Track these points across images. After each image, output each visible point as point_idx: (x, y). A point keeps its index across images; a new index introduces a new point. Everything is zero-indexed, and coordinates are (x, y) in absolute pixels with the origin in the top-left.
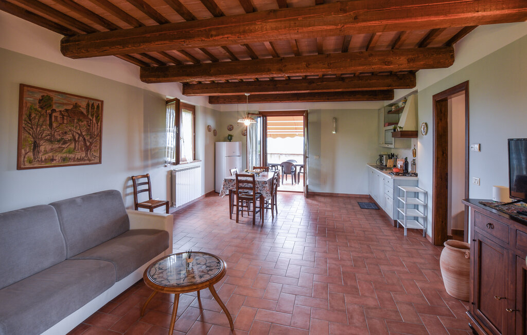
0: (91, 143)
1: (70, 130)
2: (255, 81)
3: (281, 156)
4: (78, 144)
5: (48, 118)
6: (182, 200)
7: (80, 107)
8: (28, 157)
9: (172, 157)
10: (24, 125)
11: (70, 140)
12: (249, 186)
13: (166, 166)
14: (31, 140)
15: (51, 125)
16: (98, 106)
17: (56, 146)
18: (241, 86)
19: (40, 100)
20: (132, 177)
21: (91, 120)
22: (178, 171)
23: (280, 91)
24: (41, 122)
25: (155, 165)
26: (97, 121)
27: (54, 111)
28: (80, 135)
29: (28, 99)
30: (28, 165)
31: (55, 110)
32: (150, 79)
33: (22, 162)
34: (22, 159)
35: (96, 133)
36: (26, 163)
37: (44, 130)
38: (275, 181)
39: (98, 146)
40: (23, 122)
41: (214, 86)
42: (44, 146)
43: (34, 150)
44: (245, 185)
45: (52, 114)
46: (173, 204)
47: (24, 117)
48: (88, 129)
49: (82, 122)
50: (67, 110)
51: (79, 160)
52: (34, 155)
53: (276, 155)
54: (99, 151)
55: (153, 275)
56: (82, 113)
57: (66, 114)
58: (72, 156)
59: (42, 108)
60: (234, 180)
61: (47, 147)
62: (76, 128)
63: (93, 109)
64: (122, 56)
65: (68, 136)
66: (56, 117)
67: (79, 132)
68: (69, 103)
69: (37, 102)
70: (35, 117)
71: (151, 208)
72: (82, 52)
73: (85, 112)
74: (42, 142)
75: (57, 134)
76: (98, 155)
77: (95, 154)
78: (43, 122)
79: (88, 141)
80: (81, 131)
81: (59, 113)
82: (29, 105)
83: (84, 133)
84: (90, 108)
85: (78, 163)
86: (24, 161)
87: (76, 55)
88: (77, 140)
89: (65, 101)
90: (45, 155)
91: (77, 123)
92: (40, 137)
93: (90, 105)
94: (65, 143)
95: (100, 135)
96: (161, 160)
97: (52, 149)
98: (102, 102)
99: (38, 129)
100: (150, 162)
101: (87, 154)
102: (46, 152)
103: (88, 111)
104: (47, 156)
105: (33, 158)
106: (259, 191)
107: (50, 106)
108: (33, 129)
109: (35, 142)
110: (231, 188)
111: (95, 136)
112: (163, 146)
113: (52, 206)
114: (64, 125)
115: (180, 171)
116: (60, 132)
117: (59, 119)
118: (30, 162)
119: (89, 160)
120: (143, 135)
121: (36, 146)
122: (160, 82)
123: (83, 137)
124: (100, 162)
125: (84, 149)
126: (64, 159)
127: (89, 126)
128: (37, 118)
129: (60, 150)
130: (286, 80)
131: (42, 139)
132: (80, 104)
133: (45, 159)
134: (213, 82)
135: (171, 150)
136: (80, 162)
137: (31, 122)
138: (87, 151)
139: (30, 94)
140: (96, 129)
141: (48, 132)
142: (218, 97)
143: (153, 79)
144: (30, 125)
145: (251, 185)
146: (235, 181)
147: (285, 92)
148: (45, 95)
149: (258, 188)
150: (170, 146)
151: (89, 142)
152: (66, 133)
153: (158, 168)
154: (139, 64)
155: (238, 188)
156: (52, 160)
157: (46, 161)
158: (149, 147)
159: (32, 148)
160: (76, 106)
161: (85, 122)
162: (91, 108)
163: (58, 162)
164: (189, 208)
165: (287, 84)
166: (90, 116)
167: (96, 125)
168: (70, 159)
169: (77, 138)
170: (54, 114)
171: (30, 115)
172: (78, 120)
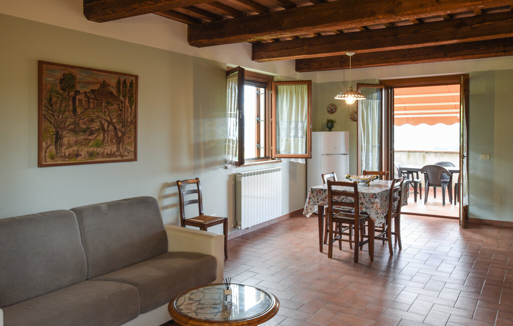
0: (123, 133)
1: (98, 117)
2: (362, 32)
3: (426, 155)
4: (108, 134)
5: (71, 103)
6: (250, 219)
7: (109, 85)
8: (50, 151)
9: (234, 155)
10: (44, 112)
11: (98, 130)
12: (348, 201)
13: (226, 168)
14: (52, 130)
15: (74, 111)
16: (131, 84)
17: (81, 137)
18: (342, 40)
19: (61, 79)
20: (178, 182)
21: (123, 102)
22: (245, 175)
23: (406, 44)
24: (63, 108)
25: (210, 165)
26: (131, 103)
27: (77, 92)
28: (110, 123)
29: (48, 79)
30: (50, 162)
31: (79, 91)
32: (200, 41)
33: (43, 158)
34: (43, 154)
35: (129, 120)
36: (48, 160)
37: (66, 118)
38: (396, 195)
39: (133, 137)
40: (43, 108)
41: (298, 45)
42: (68, 138)
43: (56, 142)
44: (342, 198)
45: (75, 96)
46: (237, 224)
47: (45, 102)
48: (118, 114)
49: (112, 105)
50: (93, 91)
51: (109, 155)
52: (56, 149)
53: (418, 153)
54: (133, 144)
55: (180, 305)
56: (111, 93)
57: (92, 96)
58: (100, 150)
59: (64, 89)
60: (325, 190)
61: (71, 139)
62: (104, 113)
63: (126, 87)
64: (162, 12)
65: (95, 124)
66: (80, 101)
67: (109, 120)
68: (96, 81)
69: (58, 82)
70: (56, 101)
71: (203, 227)
72: (108, 13)
73: (114, 91)
74: (64, 133)
75: (82, 123)
76: (132, 149)
77: (128, 148)
78: (66, 107)
79: (120, 130)
80: (110, 117)
81: (83, 95)
82: (49, 86)
83: (114, 121)
84: (121, 87)
85: (108, 159)
86: (45, 157)
87: (102, 17)
88: (106, 129)
89: (90, 80)
90: (69, 149)
91: (106, 107)
92: (62, 126)
93: (122, 83)
94: (91, 133)
95: (135, 122)
96: (220, 158)
97: (76, 142)
98: (136, 77)
99: (60, 116)
100: (203, 161)
101: (118, 148)
102: (70, 146)
103: (119, 91)
104: (71, 150)
105: (55, 153)
106: (364, 210)
107: (73, 86)
108: (54, 116)
109: (57, 134)
110: (321, 202)
111: (128, 124)
112: (223, 138)
113: (72, 212)
114: (91, 110)
115: (248, 175)
116: (86, 119)
117: (84, 103)
118: (52, 158)
119: (122, 156)
120: (192, 122)
121: (58, 138)
122: (214, 44)
123: (113, 125)
124: (135, 159)
125: (114, 141)
126: (91, 155)
127: (121, 110)
128: (58, 102)
129: (86, 142)
130: (415, 25)
131: (65, 128)
132: (108, 82)
133: (69, 155)
134: (297, 38)
135: (233, 143)
136: (110, 158)
137: (52, 108)
138: (119, 144)
139: (50, 72)
140: (129, 114)
141: (72, 120)
142: (310, 60)
143: (205, 41)
144: (51, 112)
145: (352, 199)
146: (327, 192)
147: (414, 46)
148: (67, 72)
149: (362, 204)
150: (231, 137)
151: (121, 132)
152: (92, 120)
153: (215, 169)
154: (186, 21)
155: (332, 203)
156: (77, 155)
157: (70, 156)
158: (202, 140)
159: (54, 140)
160: (104, 85)
161: (116, 106)
162: (123, 86)
163: (84, 158)
164: (263, 231)
165: (416, 32)
166: (121, 98)
167: (129, 108)
168: (98, 154)
169: (106, 126)
170: (78, 97)
171: (51, 99)
172: (107, 103)
